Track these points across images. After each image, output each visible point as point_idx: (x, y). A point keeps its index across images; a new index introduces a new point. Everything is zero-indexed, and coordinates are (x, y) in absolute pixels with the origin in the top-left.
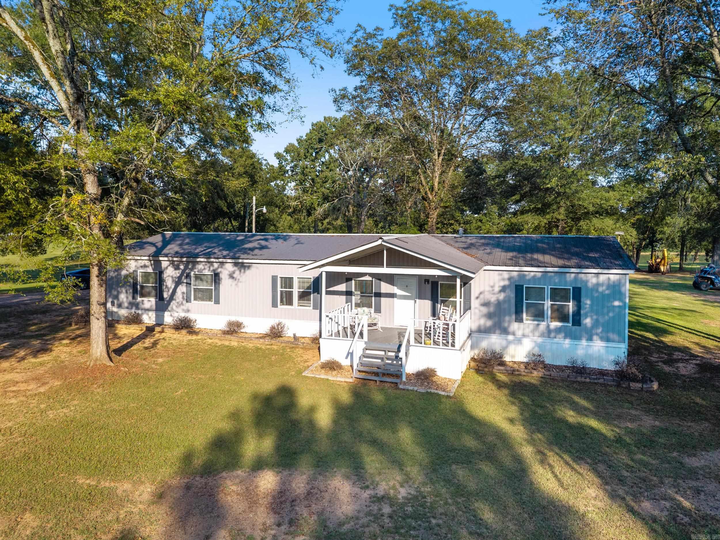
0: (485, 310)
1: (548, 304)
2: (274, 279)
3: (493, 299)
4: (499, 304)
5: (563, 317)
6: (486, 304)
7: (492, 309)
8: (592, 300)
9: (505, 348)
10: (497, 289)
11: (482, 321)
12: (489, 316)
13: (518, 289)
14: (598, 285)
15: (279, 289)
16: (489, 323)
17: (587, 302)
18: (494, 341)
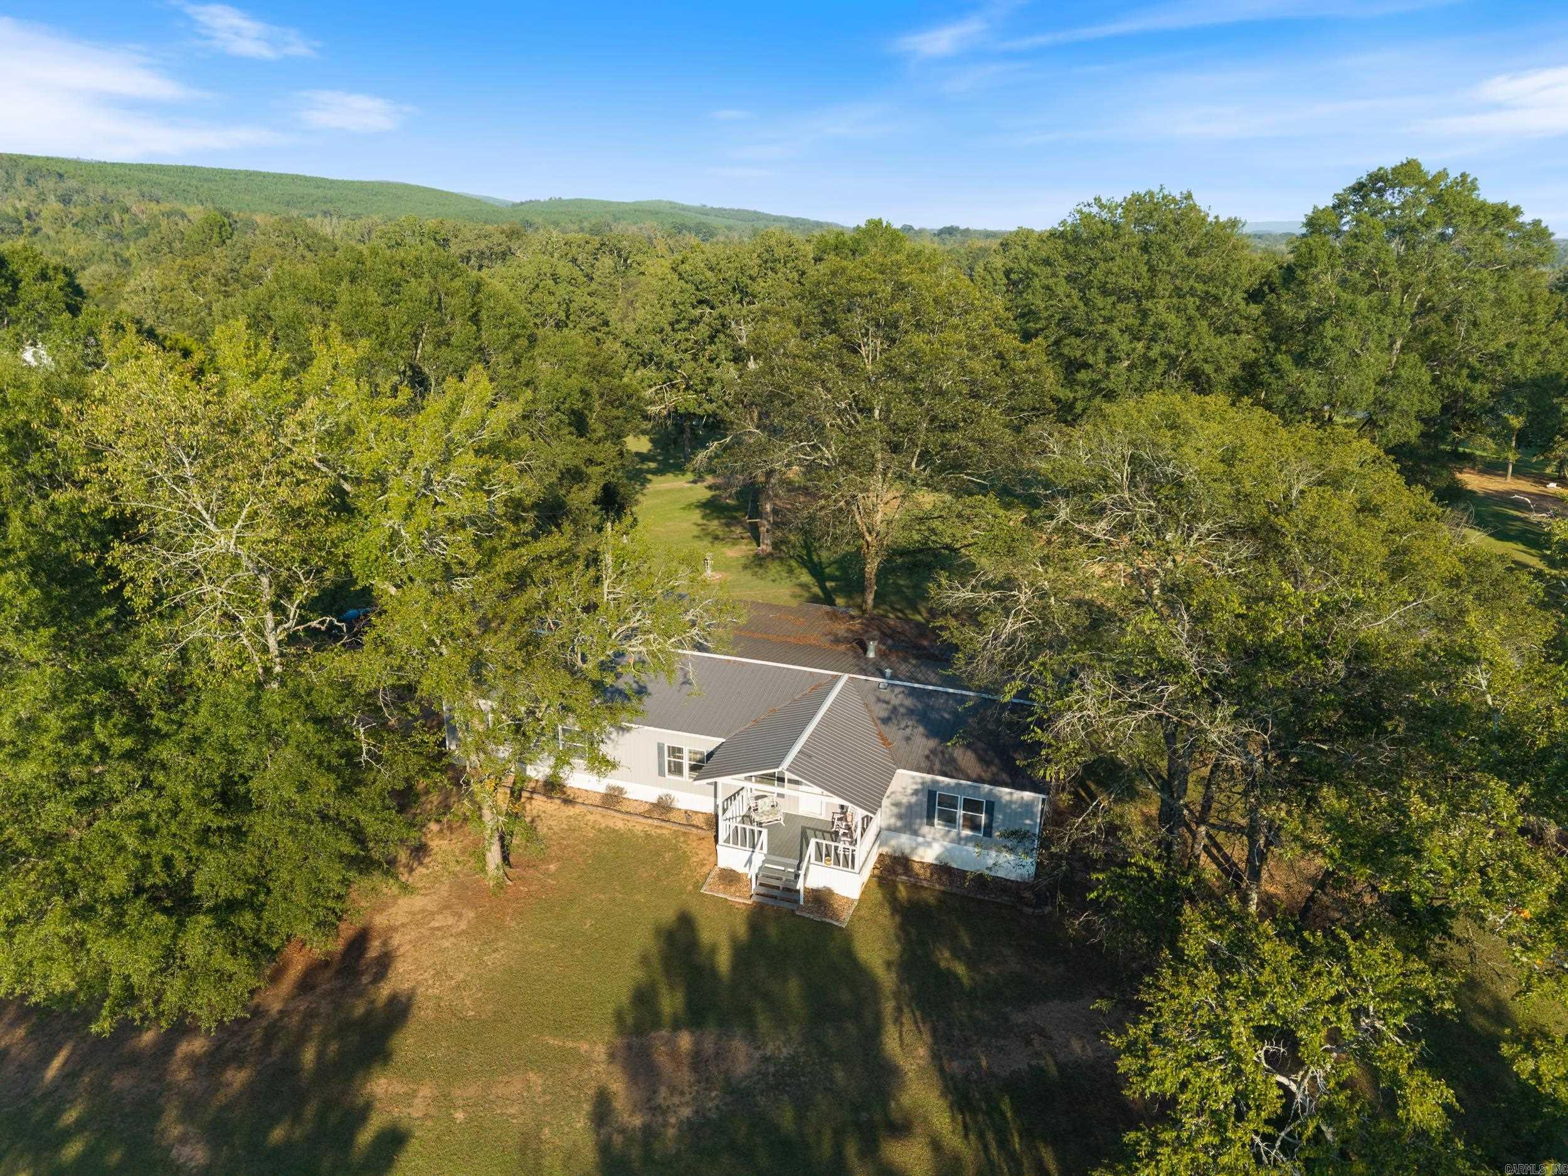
0: (895, 810)
1: (960, 813)
2: (660, 747)
3: (905, 800)
4: (910, 806)
5: (974, 825)
6: (897, 804)
7: (903, 810)
8: (1005, 815)
9: (914, 849)
10: (909, 791)
11: (893, 821)
12: (900, 817)
13: (931, 794)
14: (1011, 802)
15: (666, 759)
16: (899, 824)
17: (999, 817)
18: (904, 841)
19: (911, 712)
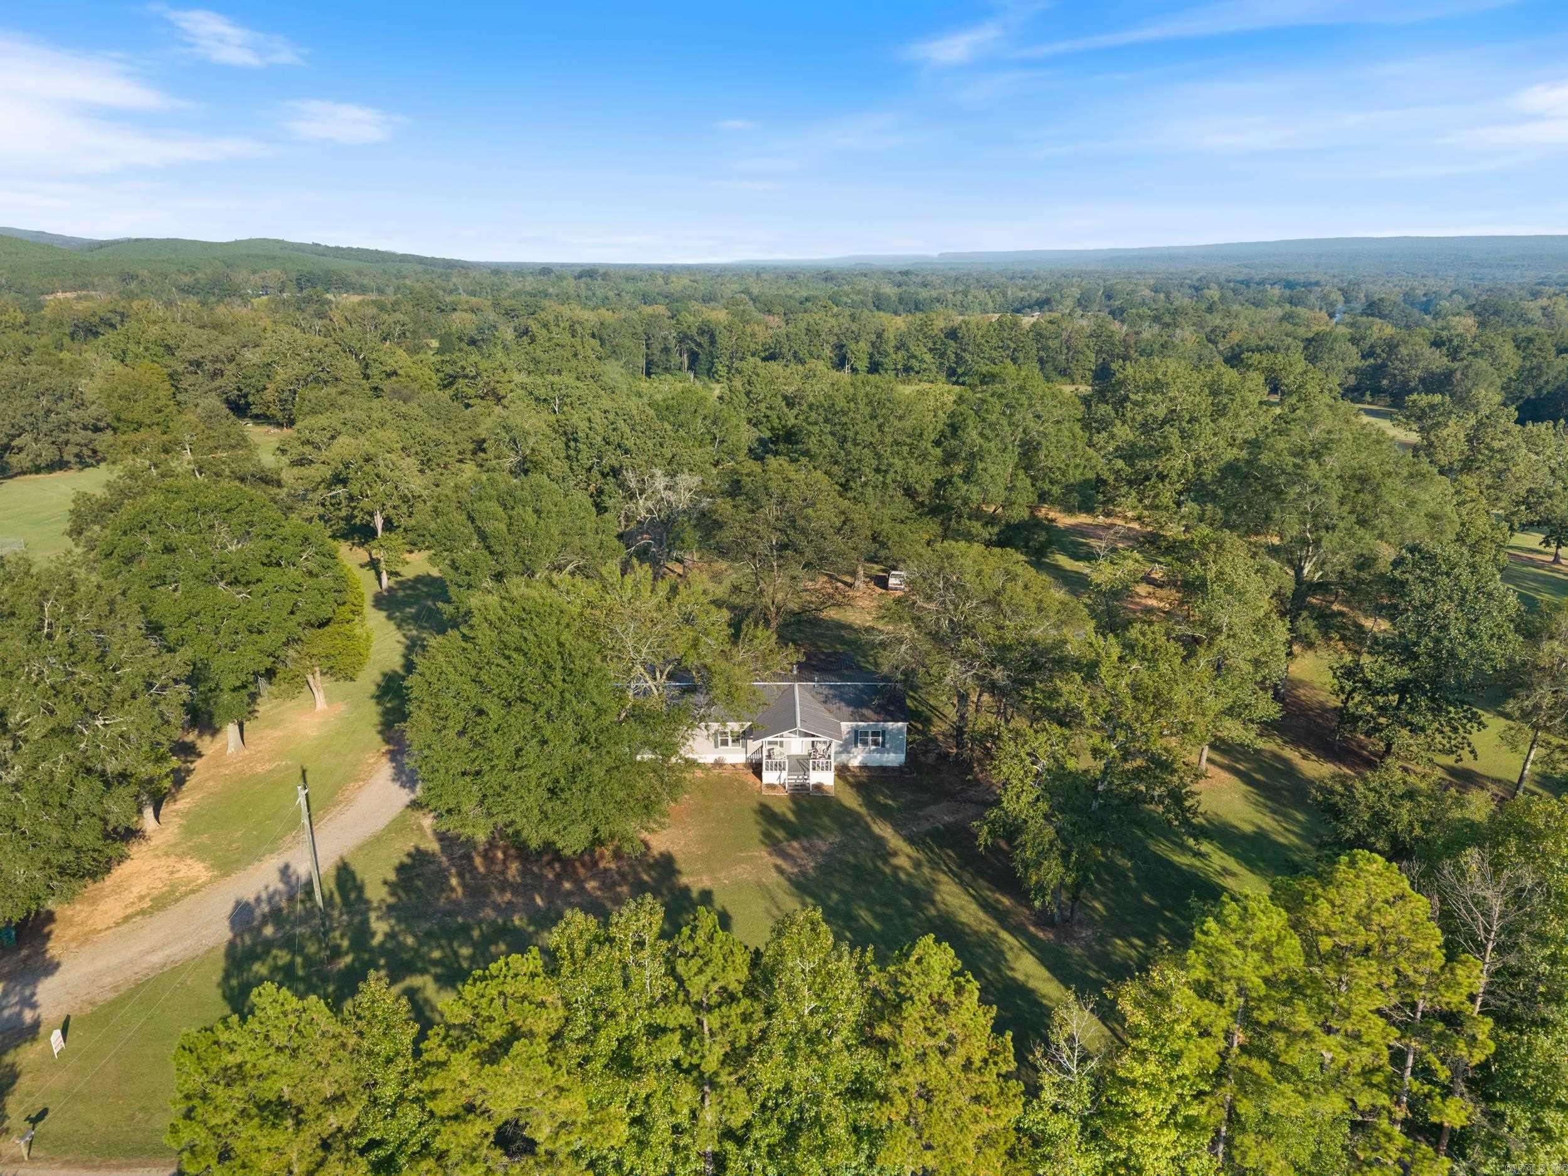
1: (870, 738)
2: (716, 733)
3: (845, 737)
4: (847, 740)
5: (876, 743)
6: (841, 740)
7: (844, 742)
8: (890, 735)
9: (849, 760)
10: (847, 732)
12: (842, 745)
13: (856, 732)
14: (893, 729)
15: (718, 738)
16: (842, 749)
17: (888, 737)
18: (844, 757)
19: (835, 696)
